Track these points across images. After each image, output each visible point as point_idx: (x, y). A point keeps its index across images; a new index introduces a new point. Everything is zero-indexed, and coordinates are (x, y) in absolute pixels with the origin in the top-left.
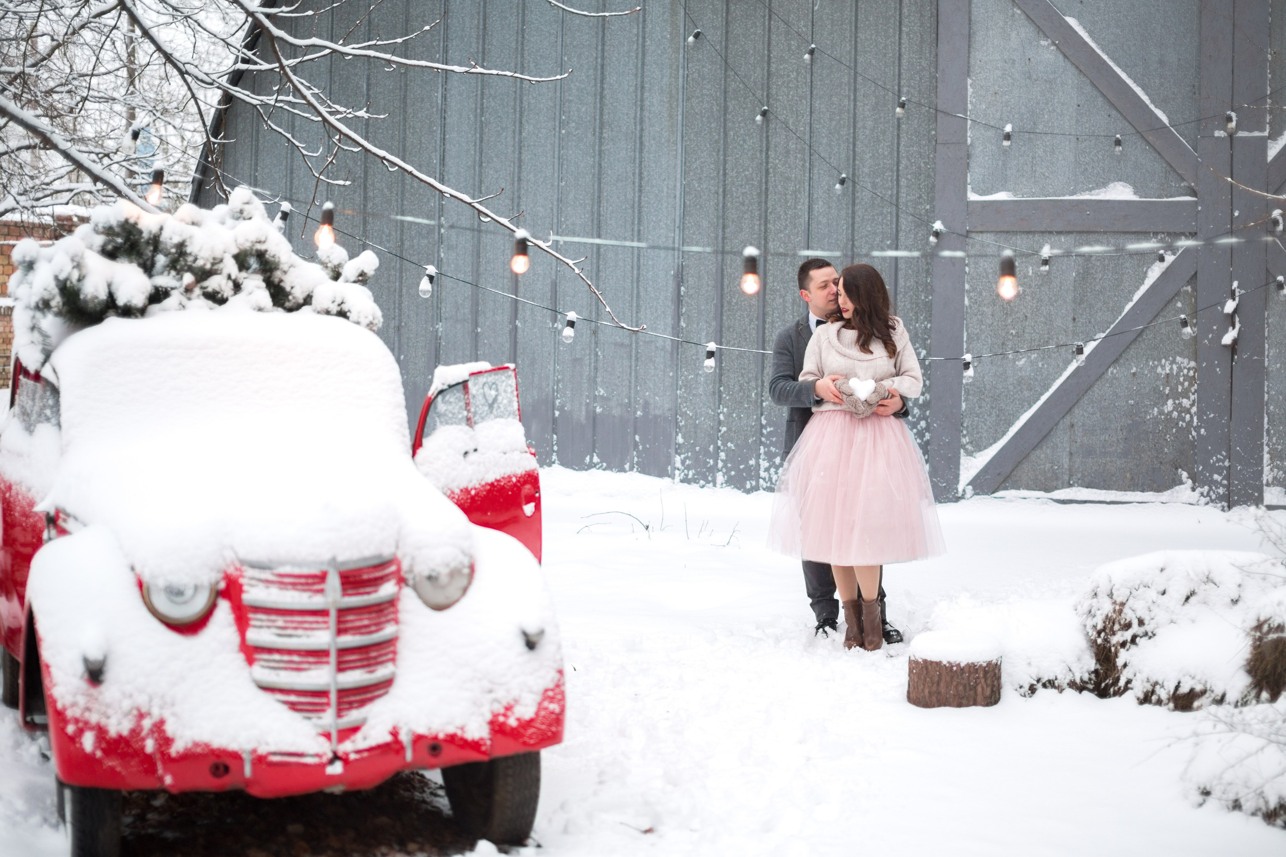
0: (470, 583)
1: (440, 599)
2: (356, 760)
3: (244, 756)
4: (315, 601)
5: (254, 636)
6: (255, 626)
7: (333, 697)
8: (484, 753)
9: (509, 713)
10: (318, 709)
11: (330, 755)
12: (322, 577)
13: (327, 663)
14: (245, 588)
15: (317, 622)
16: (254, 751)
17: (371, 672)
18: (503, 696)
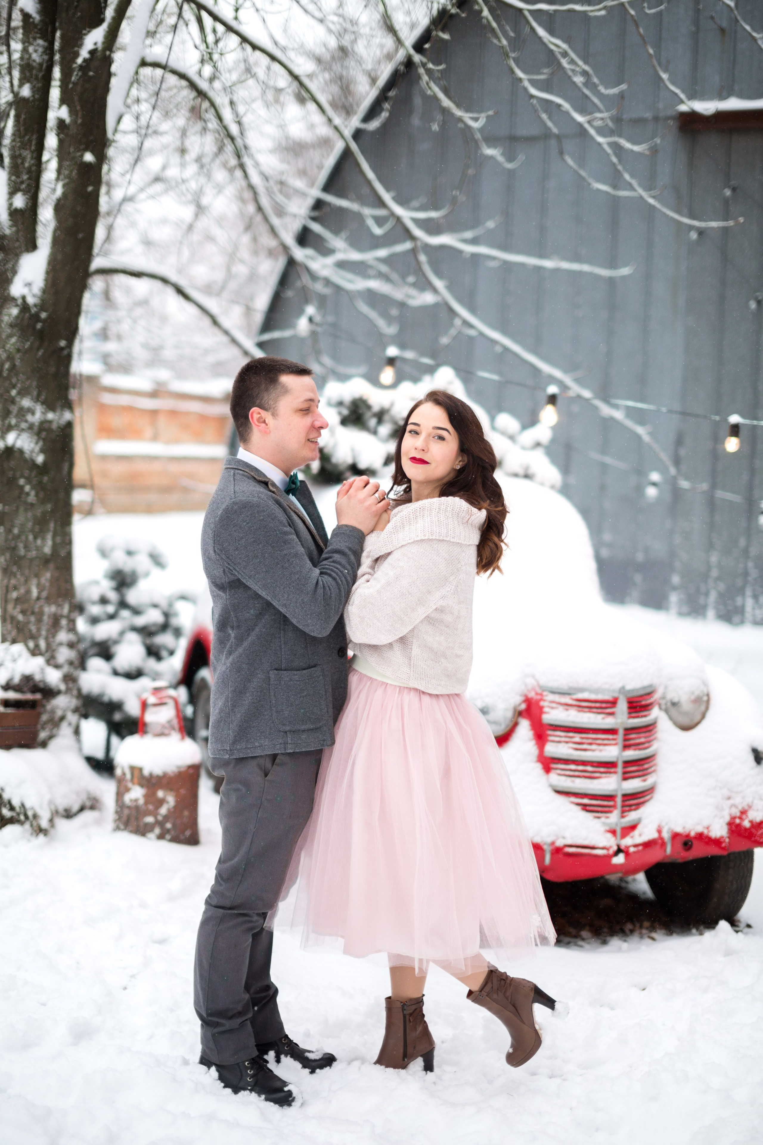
0: (707, 708)
1: (685, 721)
2: (634, 852)
3: (545, 847)
4: (608, 722)
5: (551, 749)
6: (553, 741)
7: (619, 800)
8: (724, 849)
9: (744, 817)
10: (606, 810)
11: (615, 848)
12: (614, 703)
13: (615, 773)
14: (546, 710)
15: (608, 739)
16: (553, 843)
17: (645, 780)
18: (740, 802)
